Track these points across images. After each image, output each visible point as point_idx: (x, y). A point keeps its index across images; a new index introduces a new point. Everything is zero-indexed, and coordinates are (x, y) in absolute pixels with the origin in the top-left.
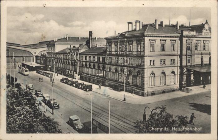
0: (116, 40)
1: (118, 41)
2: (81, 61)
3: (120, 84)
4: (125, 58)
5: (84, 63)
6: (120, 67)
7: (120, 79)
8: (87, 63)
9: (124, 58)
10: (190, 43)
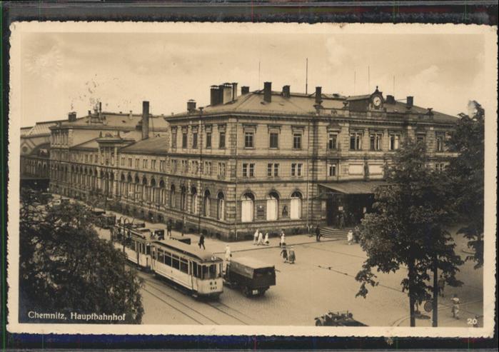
0: (185, 124)
1: (187, 126)
2: (120, 169)
3: (189, 217)
4: (199, 162)
5: (126, 174)
6: (190, 181)
7: (189, 207)
8: (132, 172)
9: (197, 162)
10: (336, 133)
